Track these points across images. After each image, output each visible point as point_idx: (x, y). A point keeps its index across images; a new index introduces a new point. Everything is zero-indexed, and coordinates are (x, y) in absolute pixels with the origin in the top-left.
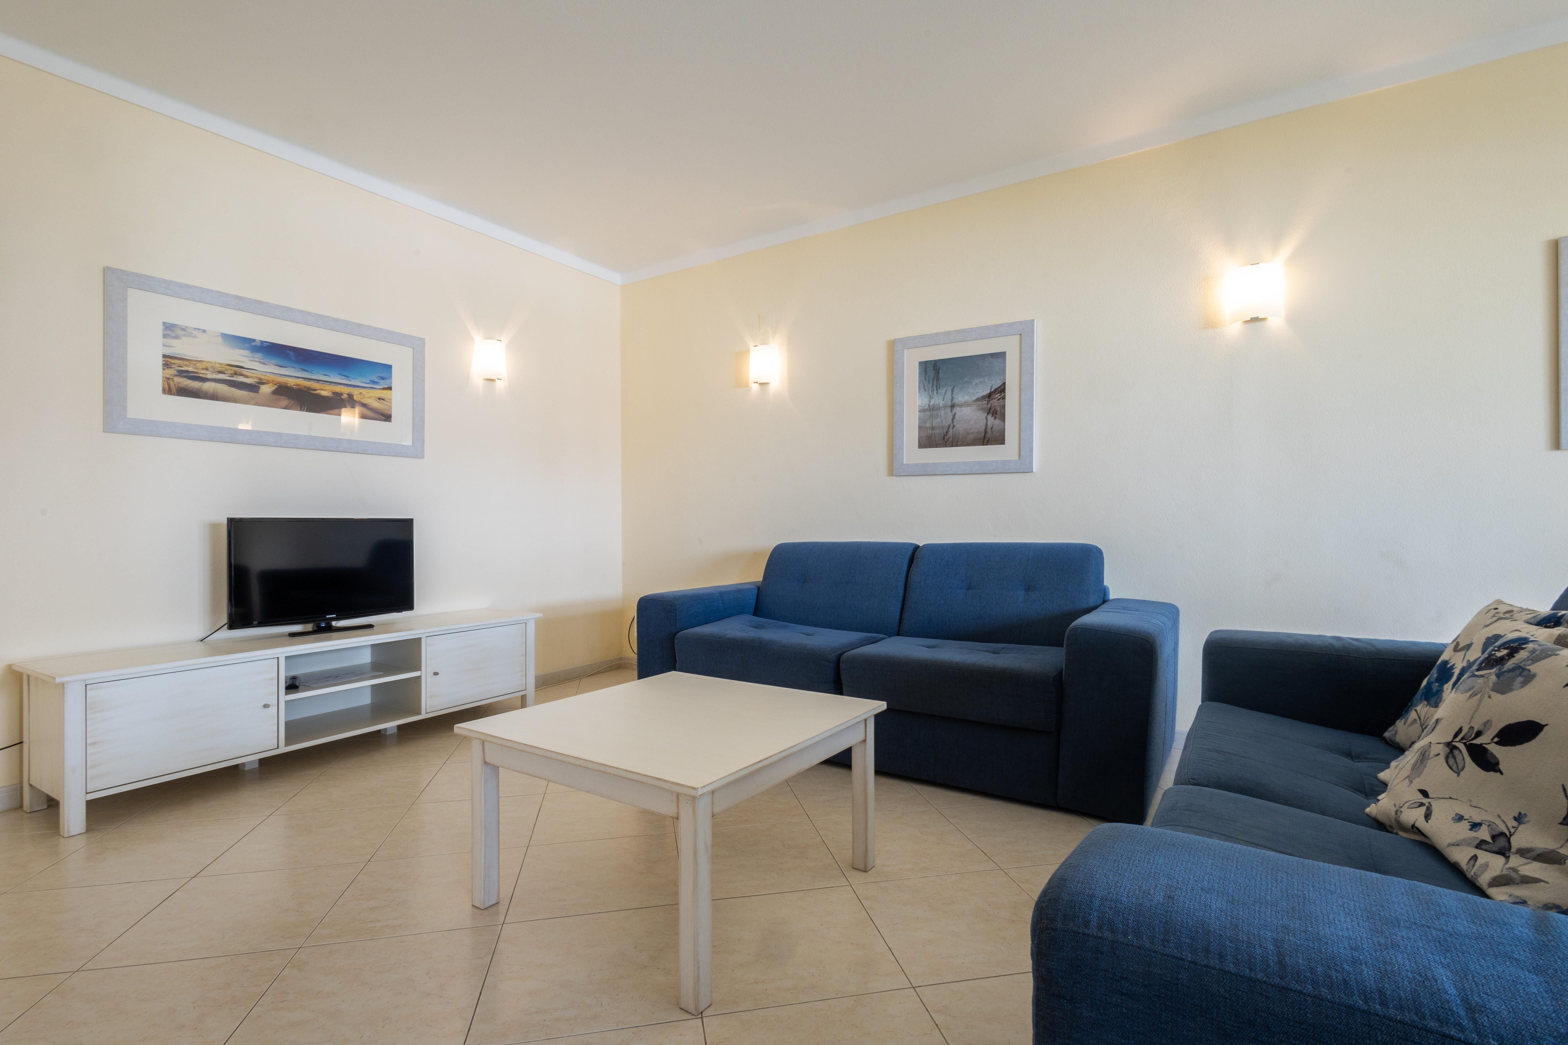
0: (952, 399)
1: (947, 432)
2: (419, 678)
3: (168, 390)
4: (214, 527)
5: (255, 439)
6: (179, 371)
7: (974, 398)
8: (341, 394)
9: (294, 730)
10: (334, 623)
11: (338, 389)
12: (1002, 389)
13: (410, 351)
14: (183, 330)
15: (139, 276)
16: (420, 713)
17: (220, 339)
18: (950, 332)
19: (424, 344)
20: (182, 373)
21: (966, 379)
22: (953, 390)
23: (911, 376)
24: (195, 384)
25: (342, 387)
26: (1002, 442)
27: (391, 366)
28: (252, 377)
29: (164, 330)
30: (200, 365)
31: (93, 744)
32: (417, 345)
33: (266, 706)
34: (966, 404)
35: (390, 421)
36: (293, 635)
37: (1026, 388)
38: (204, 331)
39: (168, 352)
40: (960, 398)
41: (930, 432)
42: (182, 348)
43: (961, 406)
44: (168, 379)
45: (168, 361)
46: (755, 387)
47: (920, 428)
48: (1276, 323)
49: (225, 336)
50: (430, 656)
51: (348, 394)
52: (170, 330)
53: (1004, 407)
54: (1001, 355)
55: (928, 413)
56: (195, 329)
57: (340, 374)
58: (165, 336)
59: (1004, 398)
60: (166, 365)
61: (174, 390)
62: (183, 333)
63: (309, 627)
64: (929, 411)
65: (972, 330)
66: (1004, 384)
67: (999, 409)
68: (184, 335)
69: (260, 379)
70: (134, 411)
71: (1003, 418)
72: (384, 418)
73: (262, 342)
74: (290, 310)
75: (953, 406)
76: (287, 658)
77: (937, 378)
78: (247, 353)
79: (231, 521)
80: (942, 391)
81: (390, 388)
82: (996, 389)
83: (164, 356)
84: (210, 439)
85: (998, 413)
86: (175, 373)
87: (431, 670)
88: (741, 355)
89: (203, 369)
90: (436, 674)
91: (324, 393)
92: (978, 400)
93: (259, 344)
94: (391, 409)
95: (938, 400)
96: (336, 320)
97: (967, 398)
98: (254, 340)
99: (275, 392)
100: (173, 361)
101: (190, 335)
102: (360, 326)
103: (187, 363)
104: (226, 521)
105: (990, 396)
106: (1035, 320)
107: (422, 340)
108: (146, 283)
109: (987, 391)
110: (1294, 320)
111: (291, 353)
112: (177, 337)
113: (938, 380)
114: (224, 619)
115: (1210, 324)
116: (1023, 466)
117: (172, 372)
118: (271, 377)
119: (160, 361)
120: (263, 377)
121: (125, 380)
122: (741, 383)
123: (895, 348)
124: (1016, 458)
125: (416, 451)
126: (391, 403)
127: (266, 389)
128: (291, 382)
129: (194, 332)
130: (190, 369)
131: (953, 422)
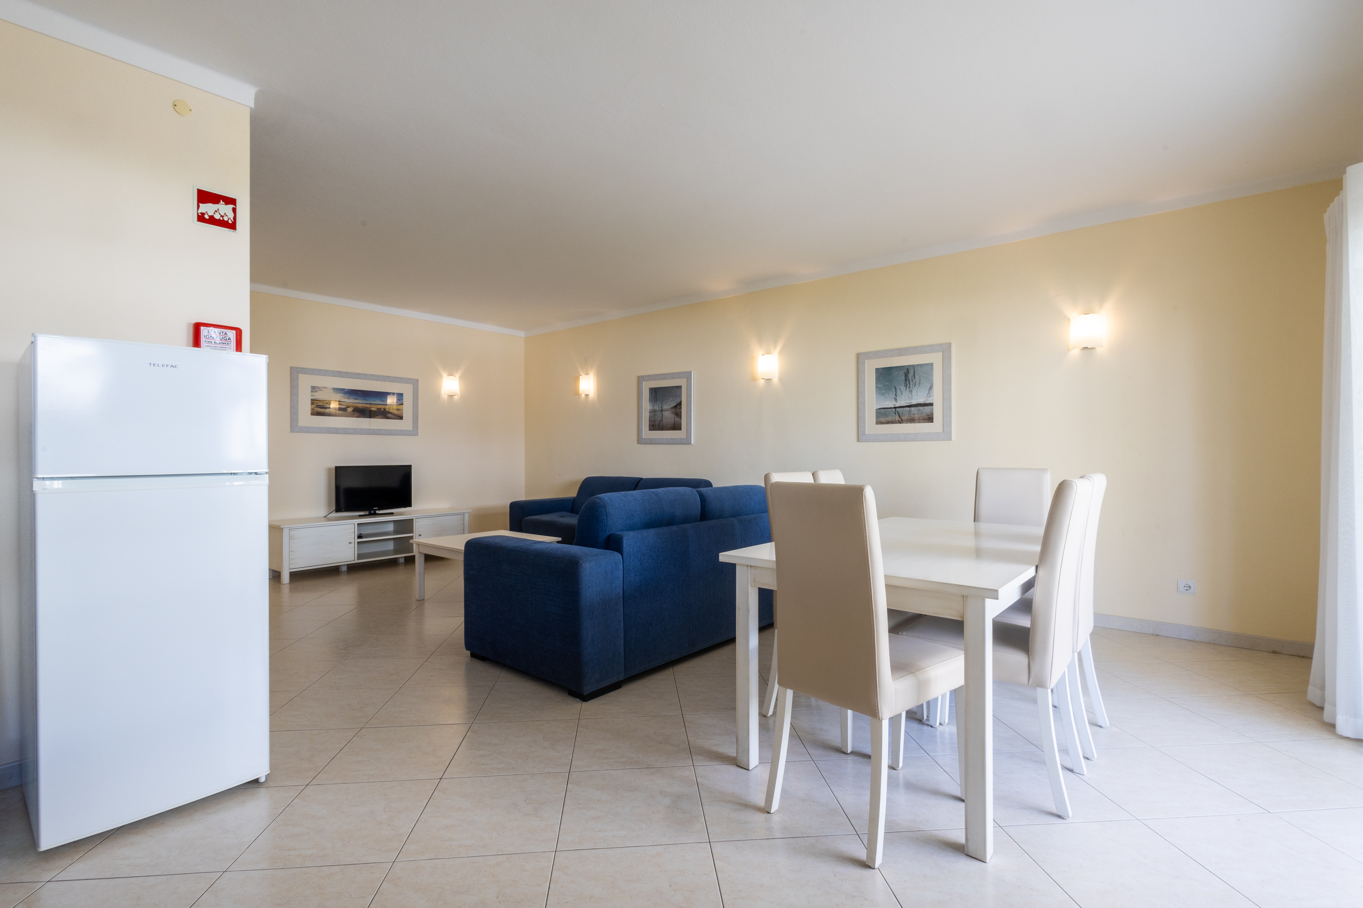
0: (662, 407)
1: (660, 423)
2: (413, 536)
3: (313, 414)
4: (329, 469)
5: (345, 431)
6: (317, 405)
7: (670, 407)
8: (381, 409)
9: (360, 556)
10: (377, 512)
11: (379, 407)
12: (680, 404)
13: (412, 386)
14: (319, 388)
15: (303, 368)
16: (413, 553)
17: (332, 390)
18: (660, 374)
19: (418, 382)
20: (318, 406)
21: (667, 398)
22: (662, 403)
23: (646, 395)
24: (323, 410)
25: (381, 405)
26: (680, 429)
27: (403, 394)
28: (344, 405)
29: (312, 389)
30: (324, 402)
31: (291, 551)
32: (415, 383)
33: (350, 543)
34: (667, 410)
35: (402, 419)
36: (360, 516)
37: (689, 403)
38: (326, 388)
39: (313, 398)
40: (665, 407)
41: (653, 423)
42: (319, 396)
43: (665, 411)
44: (313, 409)
45: (313, 401)
46: (583, 396)
47: (650, 421)
48: (776, 380)
49: (334, 389)
50: (417, 526)
51: (384, 409)
52: (314, 389)
53: (681, 412)
54: (680, 387)
55: (653, 413)
56: (323, 387)
57: (380, 400)
58: (312, 392)
59: (681, 408)
60: (312, 403)
61: (315, 414)
62: (318, 389)
63: (367, 513)
64: (653, 412)
65: (668, 374)
66: (681, 401)
67: (679, 413)
68: (319, 390)
69: (347, 405)
70: (301, 423)
71: (681, 418)
72: (399, 418)
73: (348, 389)
74: (360, 374)
75: (662, 411)
76: (358, 524)
77: (656, 396)
78: (342, 395)
79: (336, 467)
80: (658, 403)
81: (402, 404)
82: (678, 404)
83: (312, 400)
84: (329, 433)
85: (679, 415)
86: (315, 406)
87: (418, 533)
88: (577, 379)
89: (326, 404)
90: (420, 535)
91: (373, 409)
92: (671, 408)
93: (347, 390)
94: (403, 414)
95: (657, 408)
96: (378, 376)
97: (667, 407)
98: (345, 389)
99: (354, 411)
100: (315, 402)
101: (321, 390)
102: (389, 377)
103: (319, 402)
104: (334, 467)
105: (675, 407)
106: (693, 372)
107: (417, 380)
108: (305, 371)
109: (675, 405)
110: (781, 379)
111: (360, 393)
112: (316, 392)
113: (656, 397)
114: (334, 508)
115: (754, 379)
116: (687, 442)
117: (314, 406)
118: (351, 404)
119: (310, 402)
120: (348, 405)
121: (298, 412)
122: (577, 393)
123: (640, 379)
124: (686, 437)
125: (414, 432)
126: (403, 411)
127: (350, 410)
128: (360, 406)
129: (322, 389)
130: (321, 404)
131: (662, 418)
